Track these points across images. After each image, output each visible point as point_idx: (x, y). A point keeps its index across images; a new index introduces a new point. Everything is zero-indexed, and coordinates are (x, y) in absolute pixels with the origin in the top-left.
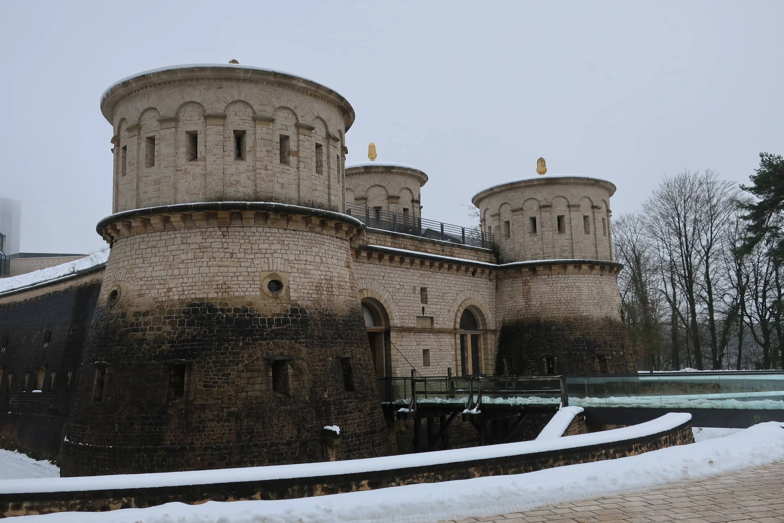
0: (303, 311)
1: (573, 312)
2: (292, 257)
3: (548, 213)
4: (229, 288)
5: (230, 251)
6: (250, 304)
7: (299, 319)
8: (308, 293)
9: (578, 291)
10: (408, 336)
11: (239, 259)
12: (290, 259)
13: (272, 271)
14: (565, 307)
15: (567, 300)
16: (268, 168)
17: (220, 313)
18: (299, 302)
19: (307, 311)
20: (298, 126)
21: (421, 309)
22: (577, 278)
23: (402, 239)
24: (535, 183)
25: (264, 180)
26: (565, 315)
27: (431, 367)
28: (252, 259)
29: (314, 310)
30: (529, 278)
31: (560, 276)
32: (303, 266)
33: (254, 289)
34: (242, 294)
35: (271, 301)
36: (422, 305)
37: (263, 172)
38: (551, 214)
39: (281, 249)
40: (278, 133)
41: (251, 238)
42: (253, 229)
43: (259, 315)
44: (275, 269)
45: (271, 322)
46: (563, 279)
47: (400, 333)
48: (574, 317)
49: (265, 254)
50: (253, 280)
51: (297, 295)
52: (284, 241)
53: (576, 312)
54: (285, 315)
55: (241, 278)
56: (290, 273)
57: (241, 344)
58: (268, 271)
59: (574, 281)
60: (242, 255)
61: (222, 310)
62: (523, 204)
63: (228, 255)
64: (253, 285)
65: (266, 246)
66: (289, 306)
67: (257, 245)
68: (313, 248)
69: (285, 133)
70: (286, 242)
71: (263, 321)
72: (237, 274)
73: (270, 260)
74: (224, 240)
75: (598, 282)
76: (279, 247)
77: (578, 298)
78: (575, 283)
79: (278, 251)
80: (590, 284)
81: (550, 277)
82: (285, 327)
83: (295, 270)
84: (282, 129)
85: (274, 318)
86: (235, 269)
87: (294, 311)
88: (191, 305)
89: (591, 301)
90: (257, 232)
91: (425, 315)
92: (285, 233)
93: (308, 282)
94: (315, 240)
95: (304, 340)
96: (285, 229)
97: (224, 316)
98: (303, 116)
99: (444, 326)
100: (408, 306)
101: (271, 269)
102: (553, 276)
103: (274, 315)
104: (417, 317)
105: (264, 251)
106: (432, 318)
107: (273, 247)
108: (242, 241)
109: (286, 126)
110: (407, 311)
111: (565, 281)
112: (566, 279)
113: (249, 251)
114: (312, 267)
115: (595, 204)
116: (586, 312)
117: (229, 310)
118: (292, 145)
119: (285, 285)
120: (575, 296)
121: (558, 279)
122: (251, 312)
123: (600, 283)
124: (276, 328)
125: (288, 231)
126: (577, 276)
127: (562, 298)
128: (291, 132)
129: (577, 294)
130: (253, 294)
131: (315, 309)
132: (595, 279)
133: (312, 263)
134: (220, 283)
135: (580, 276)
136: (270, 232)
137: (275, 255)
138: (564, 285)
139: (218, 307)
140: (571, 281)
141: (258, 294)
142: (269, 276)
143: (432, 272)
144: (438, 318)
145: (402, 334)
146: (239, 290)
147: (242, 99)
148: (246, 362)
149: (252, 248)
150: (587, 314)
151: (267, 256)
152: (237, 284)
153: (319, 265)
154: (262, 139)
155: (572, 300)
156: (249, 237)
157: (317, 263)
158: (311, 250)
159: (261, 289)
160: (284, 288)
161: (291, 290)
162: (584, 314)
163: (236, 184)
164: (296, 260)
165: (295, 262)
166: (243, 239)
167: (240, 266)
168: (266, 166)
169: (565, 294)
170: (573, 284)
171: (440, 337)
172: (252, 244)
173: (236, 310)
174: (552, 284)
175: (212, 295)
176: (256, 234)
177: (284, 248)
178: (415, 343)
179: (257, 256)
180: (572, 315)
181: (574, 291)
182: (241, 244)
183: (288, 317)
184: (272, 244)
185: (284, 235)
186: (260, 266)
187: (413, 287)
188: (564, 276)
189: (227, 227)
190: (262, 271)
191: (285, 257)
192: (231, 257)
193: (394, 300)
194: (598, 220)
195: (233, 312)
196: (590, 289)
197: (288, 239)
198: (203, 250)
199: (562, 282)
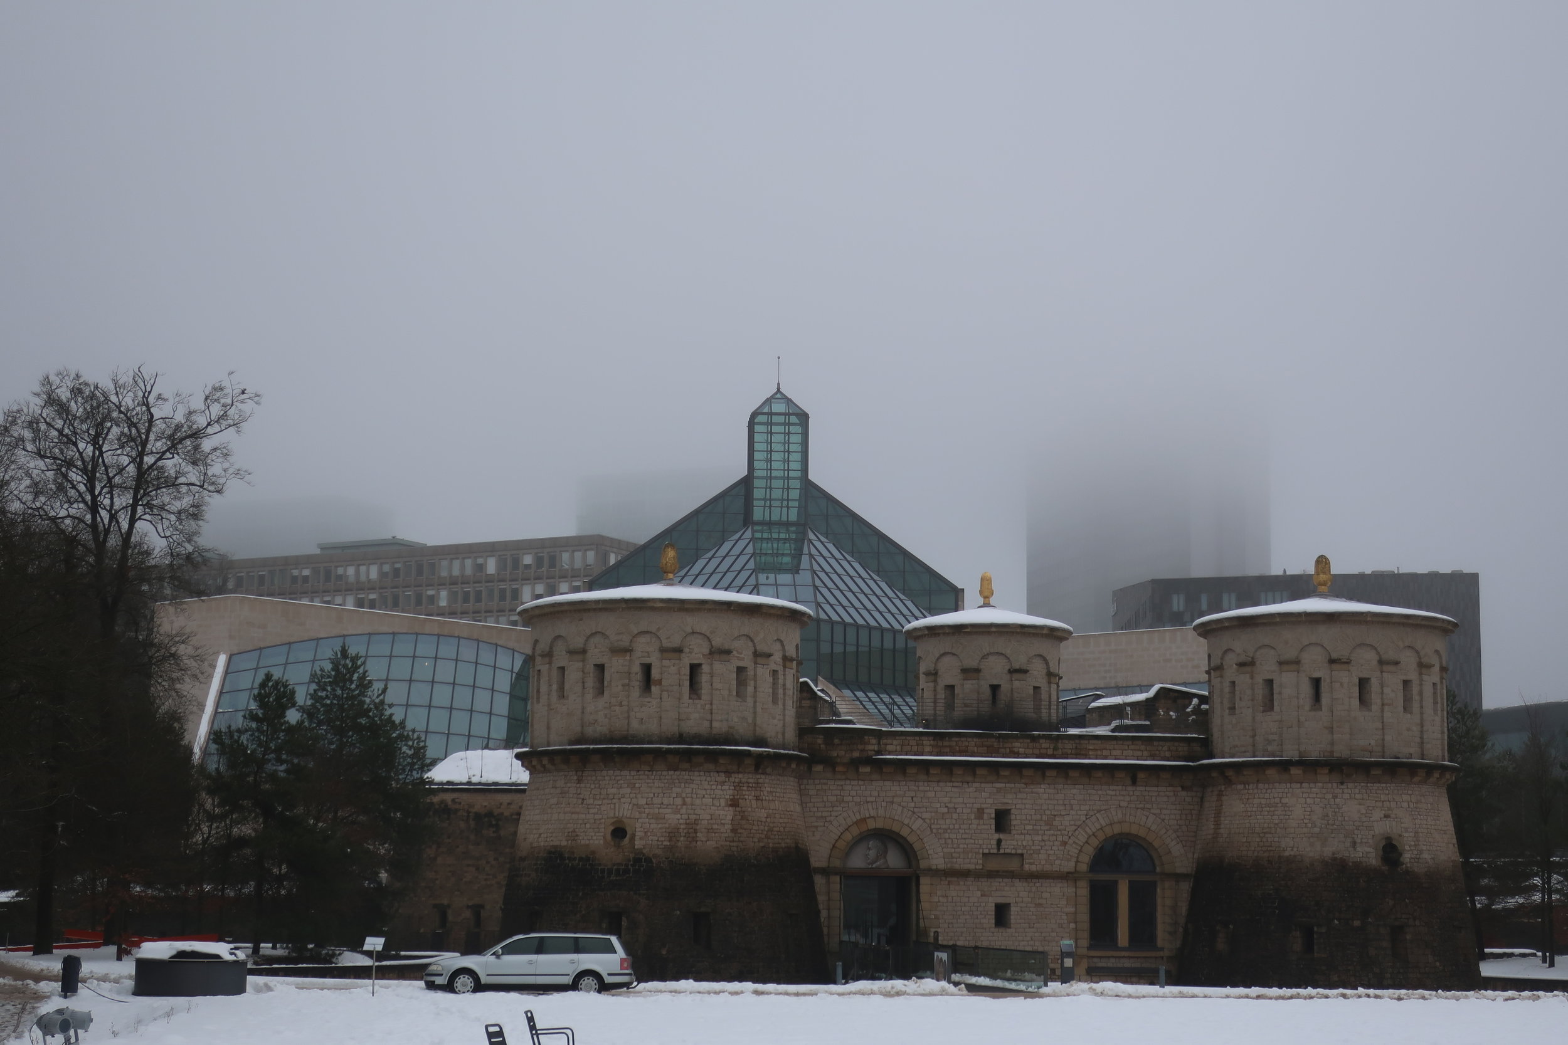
0: (648, 860)
1: (1271, 848)
2: (642, 802)
3: (1248, 676)
4: (577, 836)
5: (582, 796)
6: (593, 853)
7: (642, 869)
8: (658, 840)
9: (1284, 813)
10: (962, 883)
11: (588, 805)
12: (640, 803)
13: (617, 817)
14: (1258, 839)
15: (1263, 828)
16: (623, 703)
17: (567, 861)
18: (644, 851)
19: (654, 861)
20: (663, 650)
21: (994, 842)
22: (1286, 790)
23: (957, 739)
24: (1227, 625)
25: (619, 718)
26: (1256, 854)
27: (1012, 930)
28: (600, 805)
29: (664, 859)
30: (1223, 788)
31: (1261, 786)
32: (656, 811)
33: (598, 837)
34: (587, 842)
35: (612, 850)
36: (997, 836)
37: (617, 708)
38: (1252, 678)
39: (631, 793)
40: (637, 663)
41: (601, 782)
42: (604, 773)
43: (600, 865)
44: (621, 815)
45: (610, 872)
46: (1264, 791)
47: (943, 878)
48: (1268, 857)
49: (612, 799)
50: (598, 828)
51: (643, 842)
52: (635, 784)
53: (1274, 849)
54: (627, 865)
55: (588, 826)
56: (638, 819)
57: (581, 894)
58: (613, 818)
59: (1280, 795)
60: (591, 801)
61: (569, 859)
62: (1222, 659)
63: (580, 801)
64: (598, 832)
65: (614, 791)
66: (632, 856)
67: (605, 790)
68: (673, 789)
69: (647, 661)
70: (637, 785)
71: (603, 871)
72: (586, 821)
73: (617, 805)
74: (578, 785)
75: (1329, 796)
76: (629, 790)
77: (1282, 825)
78: (1281, 798)
79: (627, 796)
80: (1309, 801)
81: (1247, 786)
82: (625, 877)
83: (644, 815)
84: (642, 657)
85: (615, 867)
86: (584, 816)
87: (637, 860)
88: (550, 852)
89: (1305, 830)
90: (607, 776)
91: (1002, 851)
92: (637, 775)
93: (660, 828)
94: (679, 780)
95: (645, 892)
96: (638, 771)
97: (570, 865)
98: (667, 638)
99: (1047, 868)
100: (965, 839)
101: (617, 815)
102: (1251, 786)
103: (614, 865)
104: (984, 854)
105: (611, 796)
106: (1022, 855)
107: (622, 791)
108: (593, 786)
109: (648, 652)
110: (961, 846)
111: (1267, 796)
112: (1269, 791)
113: (598, 797)
114: (669, 811)
115: (1334, 656)
116: (1292, 850)
117: (575, 859)
118: (655, 673)
119: (629, 832)
120: (1277, 822)
121: (1256, 791)
122: (592, 861)
123: (1335, 797)
124: (614, 878)
125: (640, 773)
126: (1288, 785)
127: (1257, 825)
128: (654, 660)
129: (1282, 817)
130: (597, 842)
131: (666, 858)
132: (1324, 791)
133: (669, 807)
134: (570, 830)
135: (1294, 785)
136: (621, 775)
137: (623, 800)
138: (1263, 801)
139: (567, 856)
140: (1276, 795)
141: (602, 842)
142: (613, 824)
143: (1026, 784)
144: (1036, 856)
145: (948, 879)
146: (586, 838)
147: (599, 630)
148: (583, 912)
149: (600, 794)
150: (1292, 853)
151: (614, 801)
152: (584, 831)
153: (679, 807)
154: (617, 672)
155: (1271, 828)
156: (599, 781)
157: (677, 806)
158: (670, 791)
159: (604, 837)
160: (628, 836)
161: (637, 838)
162: (1287, 854)
163: (594, 724)
164: (647, 804)
165: (647, 806)
166: (594, 783)
167: (589, 813)
168: (621, 702)
169: (1262, 817)
170: (1277, 800)
171: (1037, 885)
172: (601, 789)
173: (581, 859)
174: (1248, 799)
175: (564, 843)
176: (606, 778)
177: (634, 792)
178: (979, 893)
179: (604, 801)
180: (1266, 854)
181: (1276, 813)
182: (592, 789)
183: (630, 866)
184: (621, 788)
185: (637, 777)
186: (605, 812)
187: (978, 809)
188: (1267, 786)
189: (583, 771)
190: (608, 818)
191: (634, 801)
192: (582, 803)
193: (934, 831)
194: (1341, 684)
195: (577, 862)
196: (1309, 809)
197: (640, 781)
198: (564, 795)
199: (1261, 795)
